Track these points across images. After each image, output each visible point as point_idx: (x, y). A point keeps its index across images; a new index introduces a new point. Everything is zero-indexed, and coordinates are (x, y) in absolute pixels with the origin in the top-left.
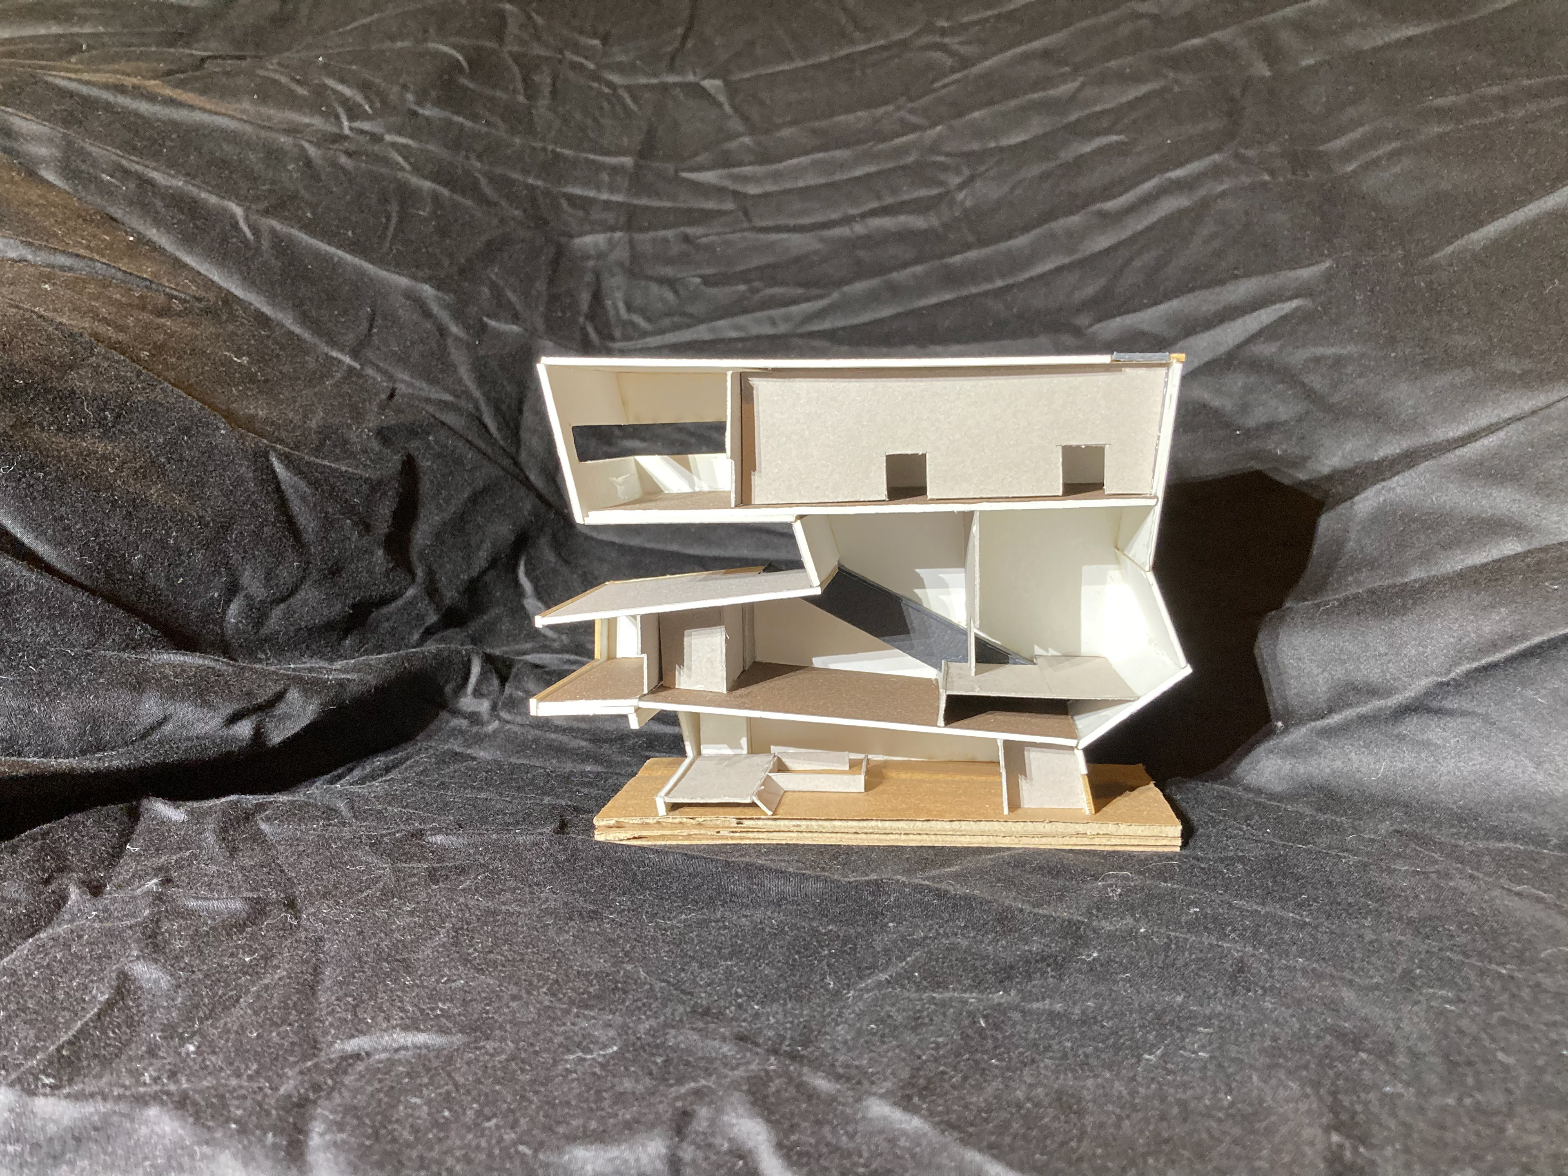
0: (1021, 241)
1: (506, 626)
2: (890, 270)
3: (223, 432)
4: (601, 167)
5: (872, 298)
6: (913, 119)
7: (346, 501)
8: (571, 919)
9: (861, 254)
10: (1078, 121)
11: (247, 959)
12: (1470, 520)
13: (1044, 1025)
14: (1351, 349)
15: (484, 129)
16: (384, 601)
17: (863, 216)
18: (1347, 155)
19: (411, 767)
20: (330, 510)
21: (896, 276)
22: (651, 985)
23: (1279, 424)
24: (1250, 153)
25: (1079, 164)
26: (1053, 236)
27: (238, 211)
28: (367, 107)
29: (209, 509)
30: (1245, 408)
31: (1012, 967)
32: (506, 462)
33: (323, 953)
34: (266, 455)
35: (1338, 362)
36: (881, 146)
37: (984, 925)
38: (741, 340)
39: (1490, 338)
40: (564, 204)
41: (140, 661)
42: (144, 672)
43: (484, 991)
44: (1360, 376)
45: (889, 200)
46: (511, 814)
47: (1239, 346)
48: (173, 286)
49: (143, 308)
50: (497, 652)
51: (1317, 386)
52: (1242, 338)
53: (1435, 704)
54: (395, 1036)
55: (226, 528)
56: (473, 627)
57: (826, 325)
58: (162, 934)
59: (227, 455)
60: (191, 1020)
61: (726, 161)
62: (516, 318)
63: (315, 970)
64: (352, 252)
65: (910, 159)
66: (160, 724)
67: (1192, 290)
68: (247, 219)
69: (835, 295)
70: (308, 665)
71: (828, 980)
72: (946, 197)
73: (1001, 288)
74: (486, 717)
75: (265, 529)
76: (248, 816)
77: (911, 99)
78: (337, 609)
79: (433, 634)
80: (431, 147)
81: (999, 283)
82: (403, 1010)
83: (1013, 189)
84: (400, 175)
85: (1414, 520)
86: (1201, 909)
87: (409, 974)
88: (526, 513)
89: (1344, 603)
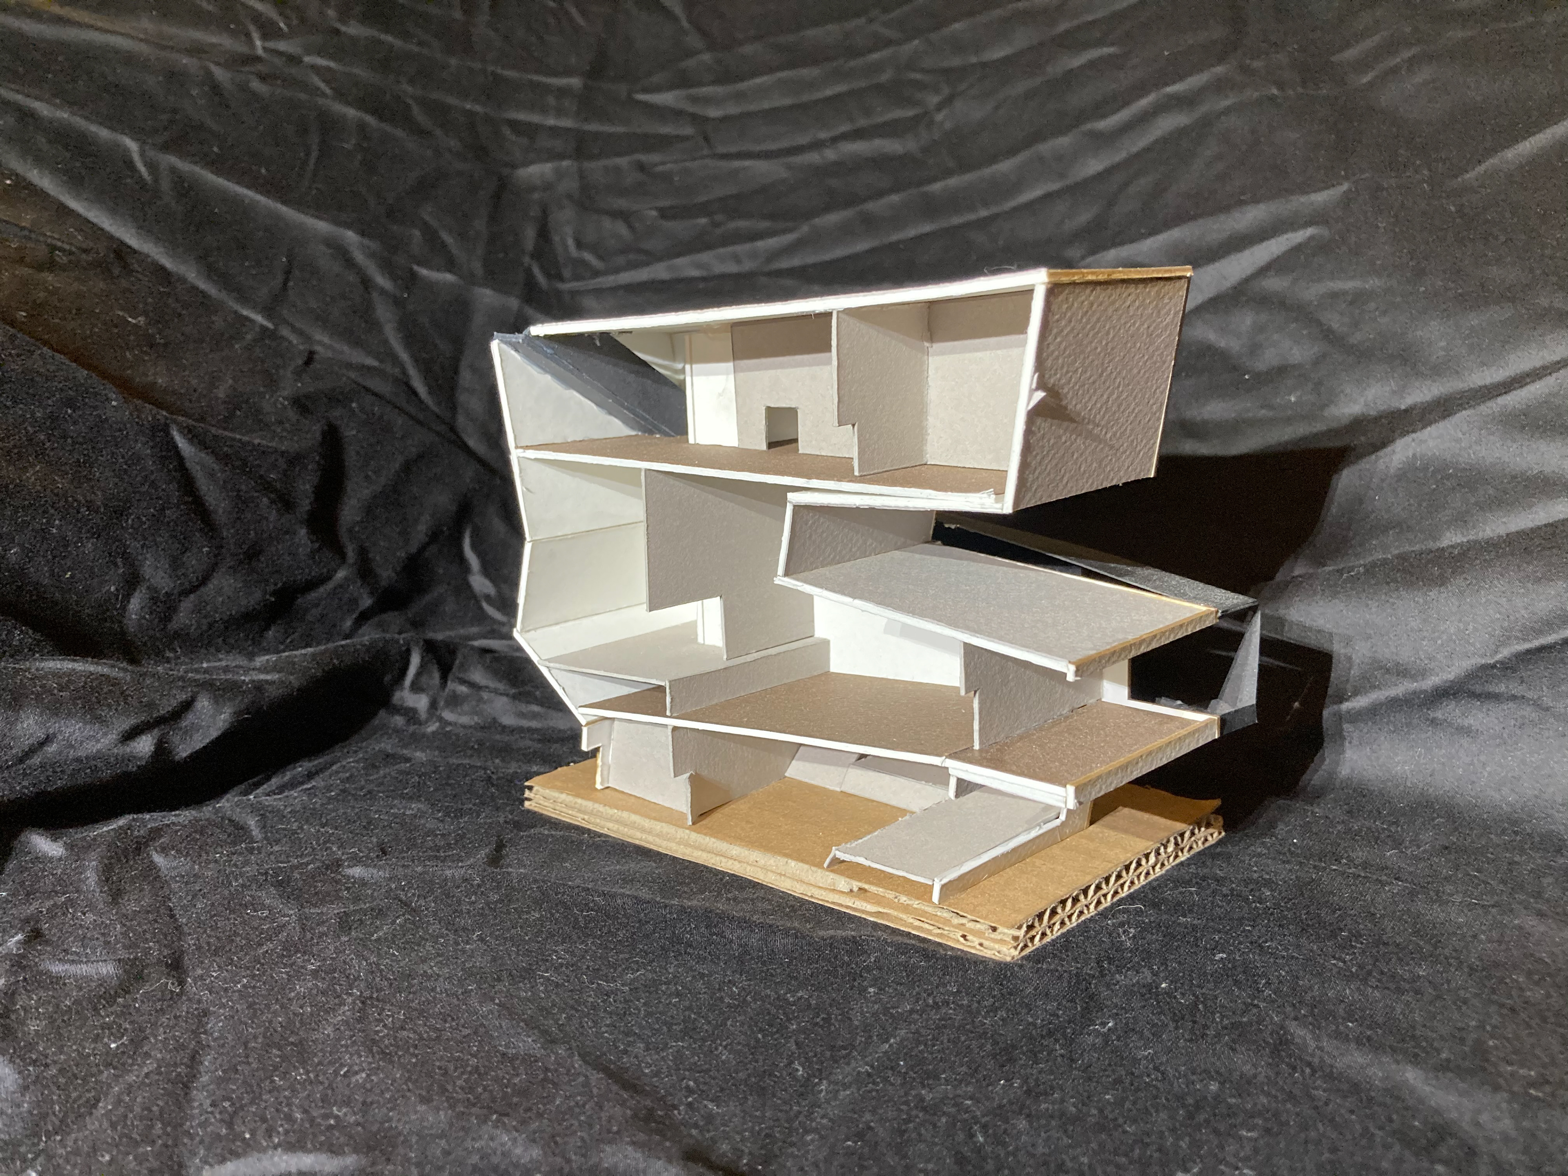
0: (1005, 166)
1: (449, 607)
2: (864, 200)
3: (114, 403)
4: (547, 89)
5: (846, 231)
6: (888, 33)
7: (261, 477)
8: (499, 980)
9: (834, 182)
10: (1067, 32)
11: (113, 1046)
12: (1514, 477)
13: (1055, 1134)
14: (1373, 283)
15: (416, 49)
16: (312, 585)
17: (835, 140)
18: (1362, 65)
19: (337, 772)
20: (243, 487)
21: (871, 206)
22: (586, 1076)
23: (1294, 366)
24: (1257, 64)
25: (1070, 78)
26: (1041, 159)
27: (132, 145)
28: (282, 25)
29: (99, 493)
30: (1255, 349)
31: (1014, 1047)
32: (442, 428)
33: (205, 1033)
34: (166, 429)
35: (1358, 299)
36: (852, 63)
37: (980, 988)
38: (704, 279)
39: (1531, 270)
40: (507, 131)
41: (17, 671)
42: (22, 685)
43: (388, 1089)
44: (1384, 313)
45: (862, 122)
46: (443, 835)
47: (1247, 280)
48: (56, 236)
49: (21, 261)
50: (440, 636)
51: (1335, 326)
52: (1249, 271)
53: (1478, 689)
54: (276, 1159)
55: (120, 513)
56: (412, 611)
57: (796, 261)
58: (16, 1011)
59: (120, 430)
60: (38, 1136)
61: (683, 81)
62: (451, 265)
63: (193, 1058)
64: (267, 193)
65: (885, 77)
66: (42, 744)
67: (1193, 218)
68: (142, 154)
69: (805, 229)
70: (224, 663)
71: (796, 1065)
72: (923, 119)
73: (985, 219)
74: (423, 715)
75: (168, 512)
76: (140, 847)
77: (886, 10)
78: (254, 598)
79: (368, 619)
80: (356, 71)
81: (983, 213)
82: (289, 1118)
83: (997, 108)
84: (320, 101)
85: (1449, 477)
86: (1229, 954)
87: (303, 1063)
88: (468, 481)
89: (1370, 570)
